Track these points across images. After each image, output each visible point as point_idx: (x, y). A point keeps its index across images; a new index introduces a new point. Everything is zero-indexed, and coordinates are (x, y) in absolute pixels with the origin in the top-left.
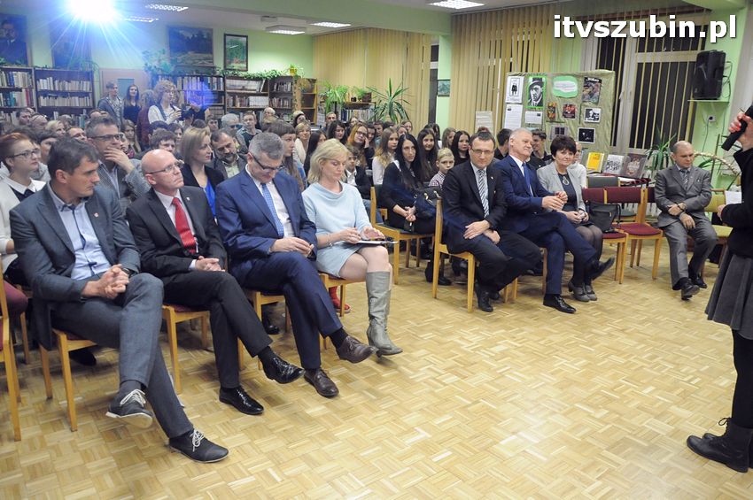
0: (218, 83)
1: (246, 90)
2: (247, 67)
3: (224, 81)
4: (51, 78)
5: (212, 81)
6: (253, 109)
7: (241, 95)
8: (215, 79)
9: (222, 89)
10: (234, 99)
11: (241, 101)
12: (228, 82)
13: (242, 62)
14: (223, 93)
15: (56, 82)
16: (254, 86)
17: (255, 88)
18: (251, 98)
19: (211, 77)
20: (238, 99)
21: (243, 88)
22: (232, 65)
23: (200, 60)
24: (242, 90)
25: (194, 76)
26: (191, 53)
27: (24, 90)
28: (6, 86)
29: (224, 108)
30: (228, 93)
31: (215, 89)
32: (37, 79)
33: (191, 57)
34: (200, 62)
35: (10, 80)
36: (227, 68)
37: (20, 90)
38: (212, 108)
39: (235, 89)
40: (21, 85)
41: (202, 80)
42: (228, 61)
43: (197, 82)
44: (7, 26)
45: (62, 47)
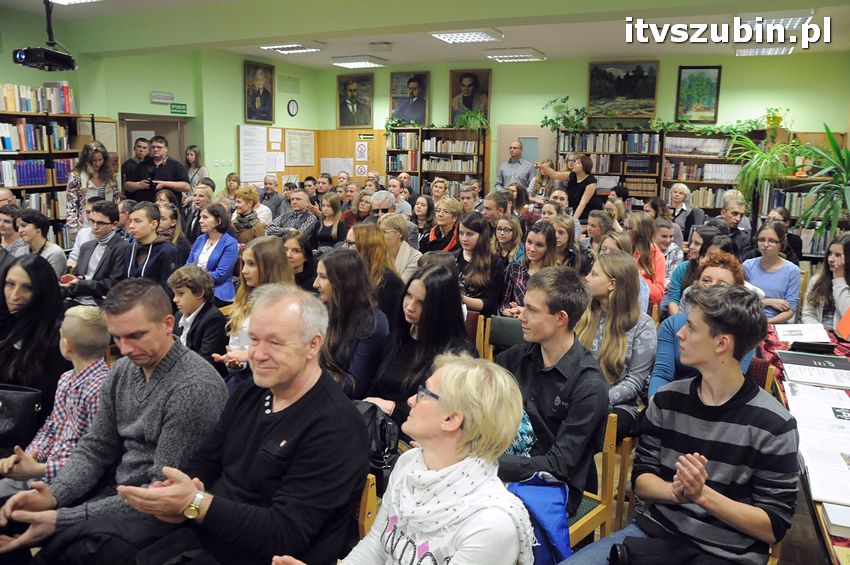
0: (651, 143)
1: (700, 153)
2: (716, 117)
3: (662, 140)
4: (434, 139)
5: (640, 140)
6: (709, 186)
7: (689, 162)
8: (646, 137)
9: (657, 151)
10: (677, 167)
11: (689, 172)
12: (669, 141)
13: (709, 109)
14: (659, 158)
15: (439, 143)
16: (714, 147)
17: (717, 151)
18: (708, 167)
19: (641, 133)
20: (683, 168)
21: (695, 151)
22: (689, 114)
23: (634, 109)
24: (690, 153)
25: (614, 132)
26: (620, 100)
27: (410, 152)
28: (395, 149)
29: (658, 181)
30: (667, 158)
31: (645, 152)
32: (422, 140)
33: (620, 106)
34: (635, 112)
35: (399, 142)
36: (680, 118)
37: (406, 152)
38: (638, 180)
39: (680, 153)
40: (408, 148)
41: (625, 139)
42: (681, 109)
43: (617, 140)
44: (413, 84)
45: (461, 102)
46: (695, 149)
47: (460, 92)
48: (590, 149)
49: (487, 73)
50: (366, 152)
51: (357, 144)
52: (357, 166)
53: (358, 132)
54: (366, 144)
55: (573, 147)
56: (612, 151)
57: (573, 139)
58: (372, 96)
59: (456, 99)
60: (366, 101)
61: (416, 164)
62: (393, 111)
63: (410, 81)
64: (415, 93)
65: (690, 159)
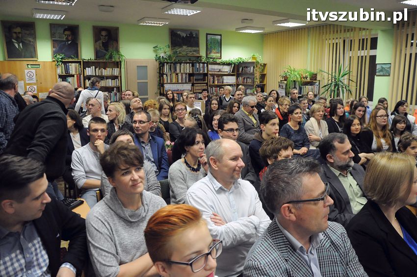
0: (203, 67)
1: (222, 72)
2: (221, 56)
3: (207, 66)
4: (94, 67)
5: (199, 66)
7: (218, 76)
8: (201, 65)
9: (206, 72)
10: (214, 79)
11: (218, 80)
12: (210, 66)
13: (218, 53)
14: (206, 75)
15: (97, 69)
16: (227, 69)
18: (225, 77)
19: (199, 63)
20: (216, 78)
22: (212, 54)
23: (191, 52)
24: (219, 72)
25: (188, 63)
26: (185, 47)
27: (75, 76)
28: (64, 74)
29: (207, 85)
30: (210, 74)
31: (201, 72)
32: (84, 68)
33: (185, 50)
34: (191, 53)
35: (67, 69)
36: (208, 57)
37: (73, 76)
38: (200, 85)
39: (214, 72)
40: (74, 73)
41: (193, 66)
42: (208, 52)
43: (190, 67)
44: (67, 33)
45: (101, 45)
46: (220, 70)
47: (100, 39)
48: (178, 71)
49: (117, 29)
50: (34, 77)
51: (26, 71)
52: (28, 87)
53: (25, 63)
54: (34, 71)
55: (171, 70)
56: (188, 72)
57: (171, 66)
58: (35, 38)
59: (98, 43)
60: (30, 41)
61: (80, 83)
62: (54, 49)
63: (65, 30)
64: (70, 38)
65: (218, 74)
